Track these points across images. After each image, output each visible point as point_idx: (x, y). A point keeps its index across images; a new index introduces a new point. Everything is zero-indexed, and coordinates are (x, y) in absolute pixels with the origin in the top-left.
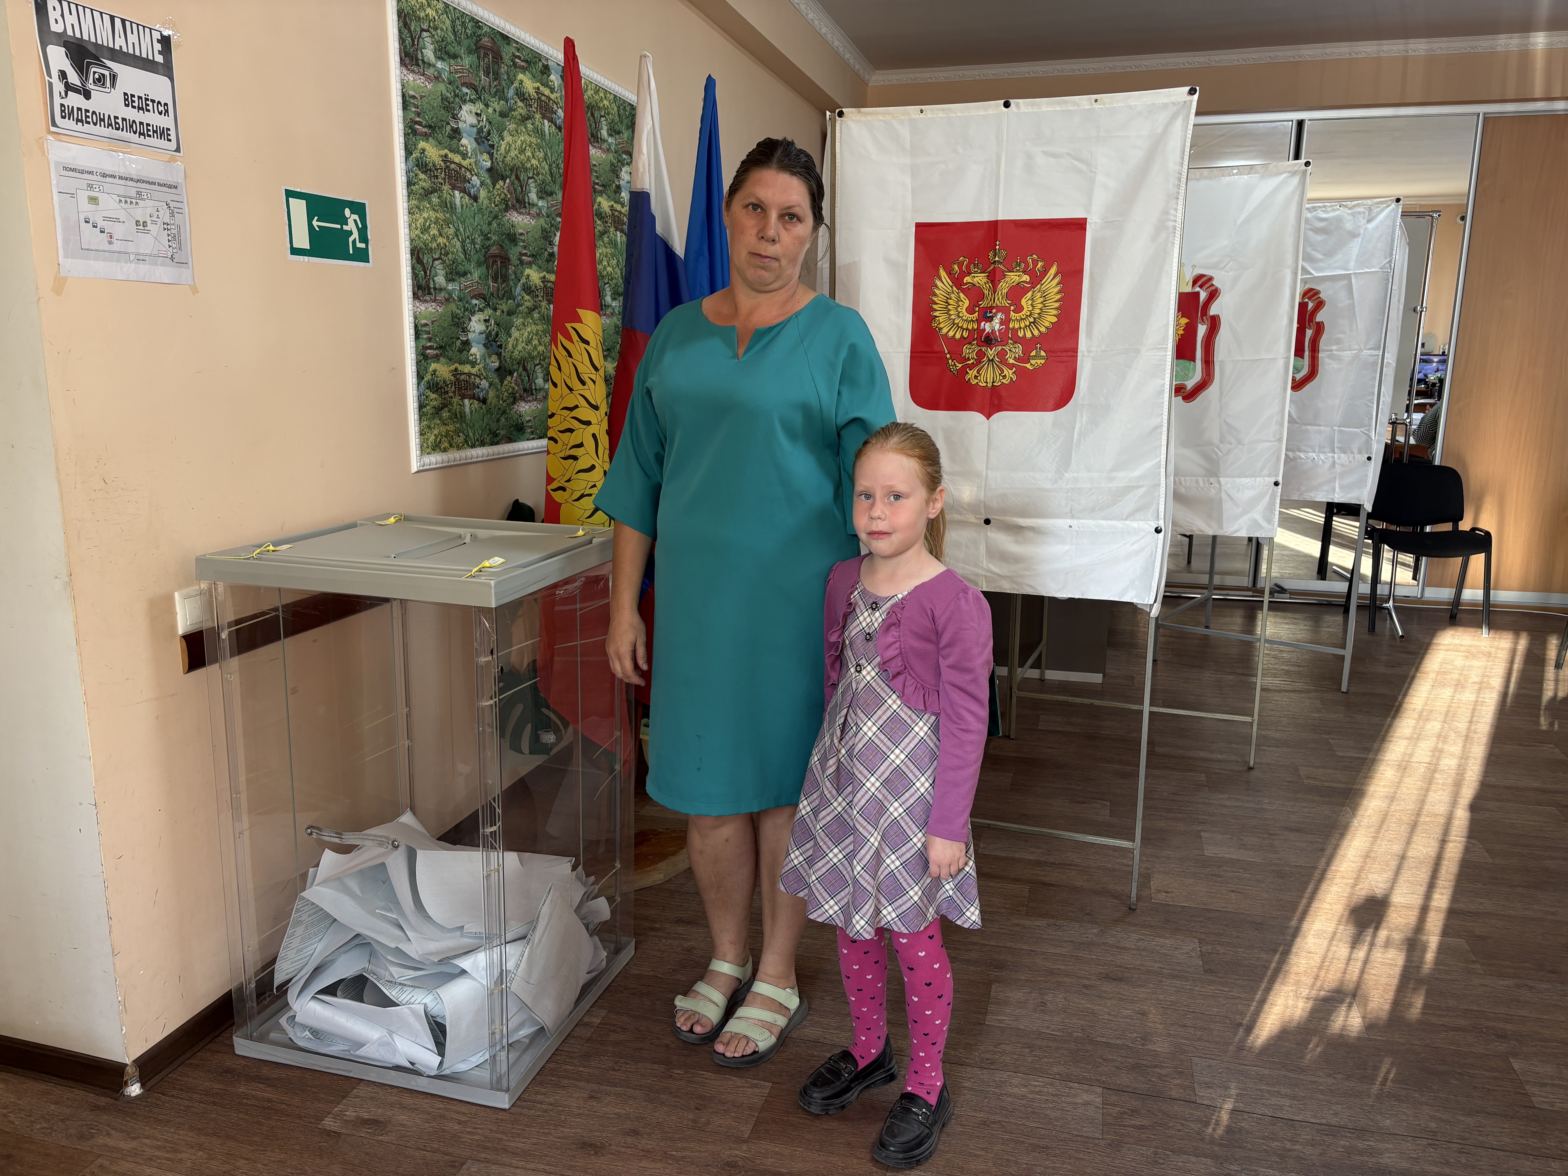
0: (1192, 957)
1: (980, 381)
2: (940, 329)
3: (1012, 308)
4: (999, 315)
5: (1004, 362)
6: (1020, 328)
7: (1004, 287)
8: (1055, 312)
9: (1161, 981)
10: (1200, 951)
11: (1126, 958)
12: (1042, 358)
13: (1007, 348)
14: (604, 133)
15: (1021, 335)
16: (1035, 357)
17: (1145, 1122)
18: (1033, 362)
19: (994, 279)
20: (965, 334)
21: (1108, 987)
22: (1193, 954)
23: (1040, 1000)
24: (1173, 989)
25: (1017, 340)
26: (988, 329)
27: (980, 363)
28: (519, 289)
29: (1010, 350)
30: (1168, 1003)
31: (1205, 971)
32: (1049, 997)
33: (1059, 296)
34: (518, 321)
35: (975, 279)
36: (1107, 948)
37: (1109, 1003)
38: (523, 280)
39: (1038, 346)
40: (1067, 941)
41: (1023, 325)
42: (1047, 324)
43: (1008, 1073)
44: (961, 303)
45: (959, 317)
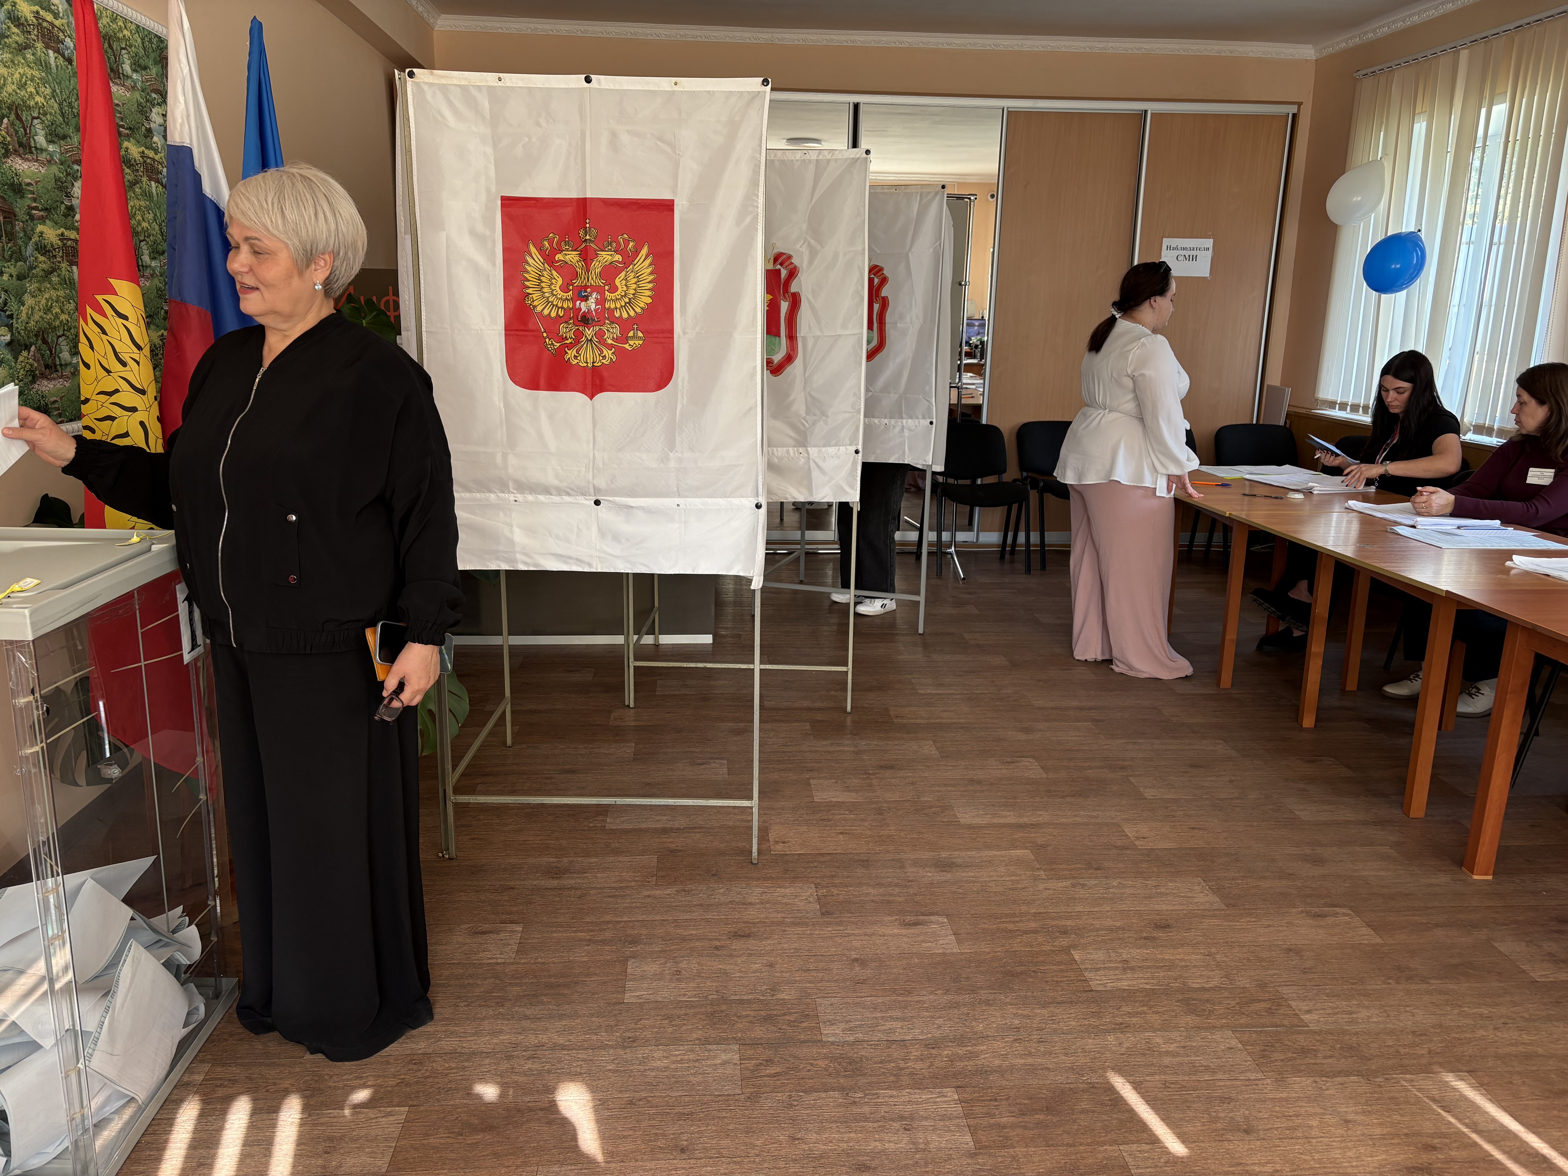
0: (810, 902)
1: (580, 361)
2: (535, 307)
3: (607, 288)
4: (594, 295)
5: (602, 342)
6: (616, 308)
7: (597, 266)
8: (649, 293)
9: (784, 931)
10: (817, 895)
11: (752, 913)
12: (639, 338)
13: (604, 328)
14: (127, 68)
15: (617, 316)
16: (633, 338)
17: (778, 1070)
18: (631, 342)
19: (587, 257)
20: (561, 313)
21: (738, 945)
22: (811, 899)
23: (675, 969)
24: (796, 936)
25: (614, 320)
26: (584, 309)
27: (579, 342)
28: (30, 249)
29: (608, 330)
30: (792, 951)
31: (823, 914)
32: (683, 965)
33: (651, 277)
34: (31, 286)
35: (567, 257)
36: (734, 906)
37: (739, 960)
38: (35, 238)
39: (635, 326)
40: (696, 905)
41: (618, 306)
42: (642, 305)
43: (650, 1048)
44: (554, 281)
45: (553, 295)
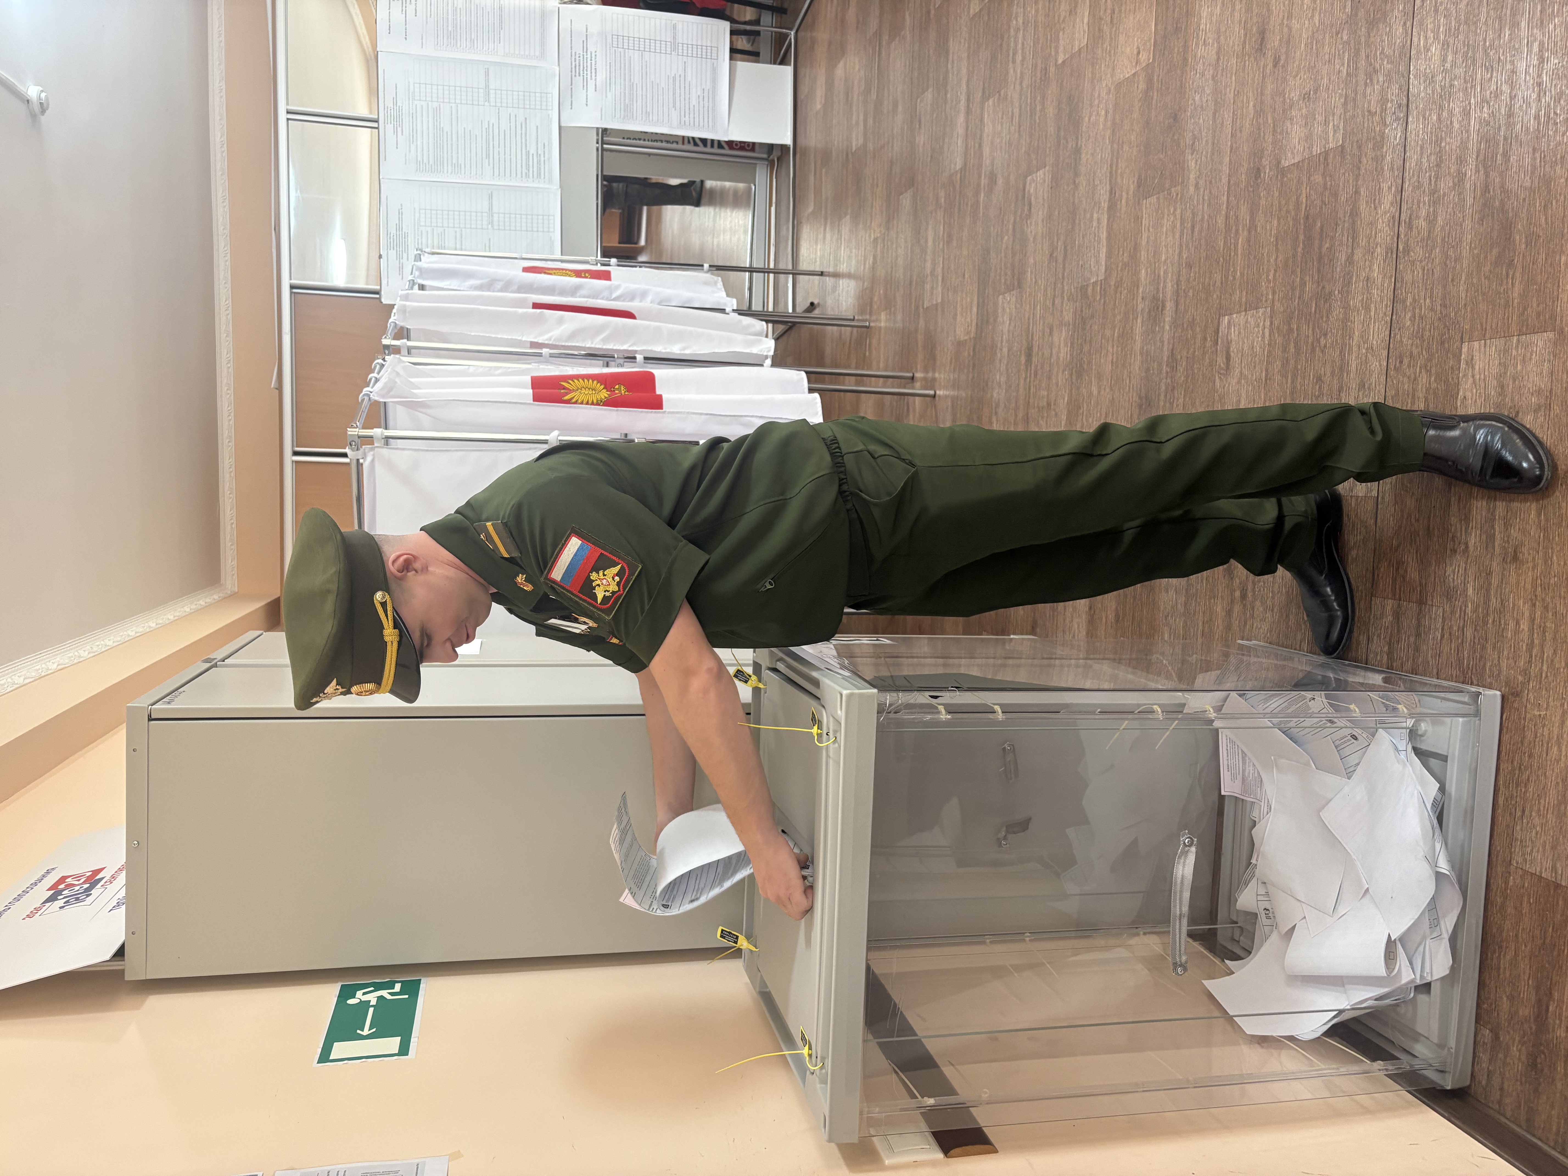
23: (1301, 102)
32: (1296, 95)
37: (1296, 27)
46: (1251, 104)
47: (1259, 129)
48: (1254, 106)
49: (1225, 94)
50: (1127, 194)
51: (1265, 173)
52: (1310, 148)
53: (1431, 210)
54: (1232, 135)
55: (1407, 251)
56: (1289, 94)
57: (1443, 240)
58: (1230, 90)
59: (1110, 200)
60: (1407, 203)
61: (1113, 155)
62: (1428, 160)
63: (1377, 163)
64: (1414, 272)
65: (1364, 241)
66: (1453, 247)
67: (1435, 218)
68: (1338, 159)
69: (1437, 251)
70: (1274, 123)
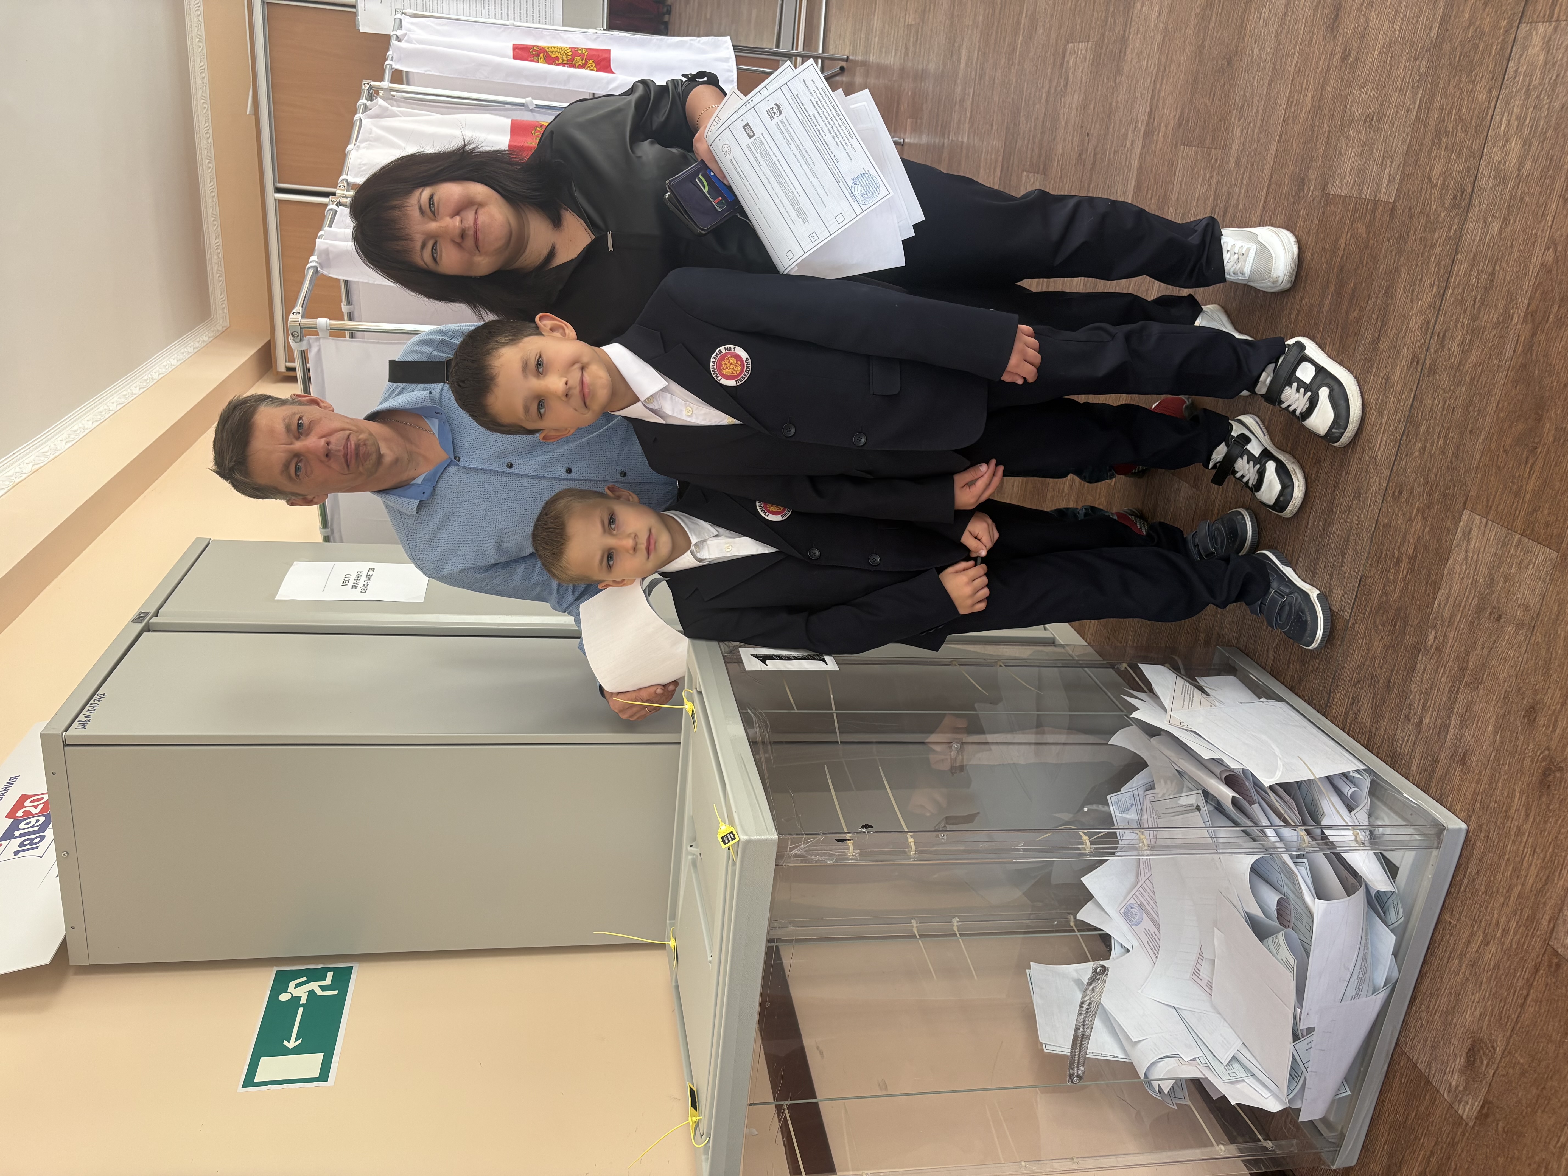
21: (1349, 25)
23: (1362, 123)
32: (1358, 111)
40: (1269, 89)
46: (1310, 94)
47: (1313, 131)
48: (1313, 98)
49: (1286, 64)
50: (1166, 127)
51: (1309, 188)
52: (1361, 185)
53: (1468, 338)
54: (1284, 121)
55: (1433, 371)
56: (1351, 106)
57: (1472, 379)
58: (1292, 61)
59: (1147, 125)
60: (1445, 315)
61: (1159, 68)
62: (1478, 279)
63: (1425, 247)
64: (1435, 399)
65: (1393, 331)
66: (1480, 394)
67: (1470, 350)
68: (1386, 218)
69: (1463, 389)
70: (1329, 131)
